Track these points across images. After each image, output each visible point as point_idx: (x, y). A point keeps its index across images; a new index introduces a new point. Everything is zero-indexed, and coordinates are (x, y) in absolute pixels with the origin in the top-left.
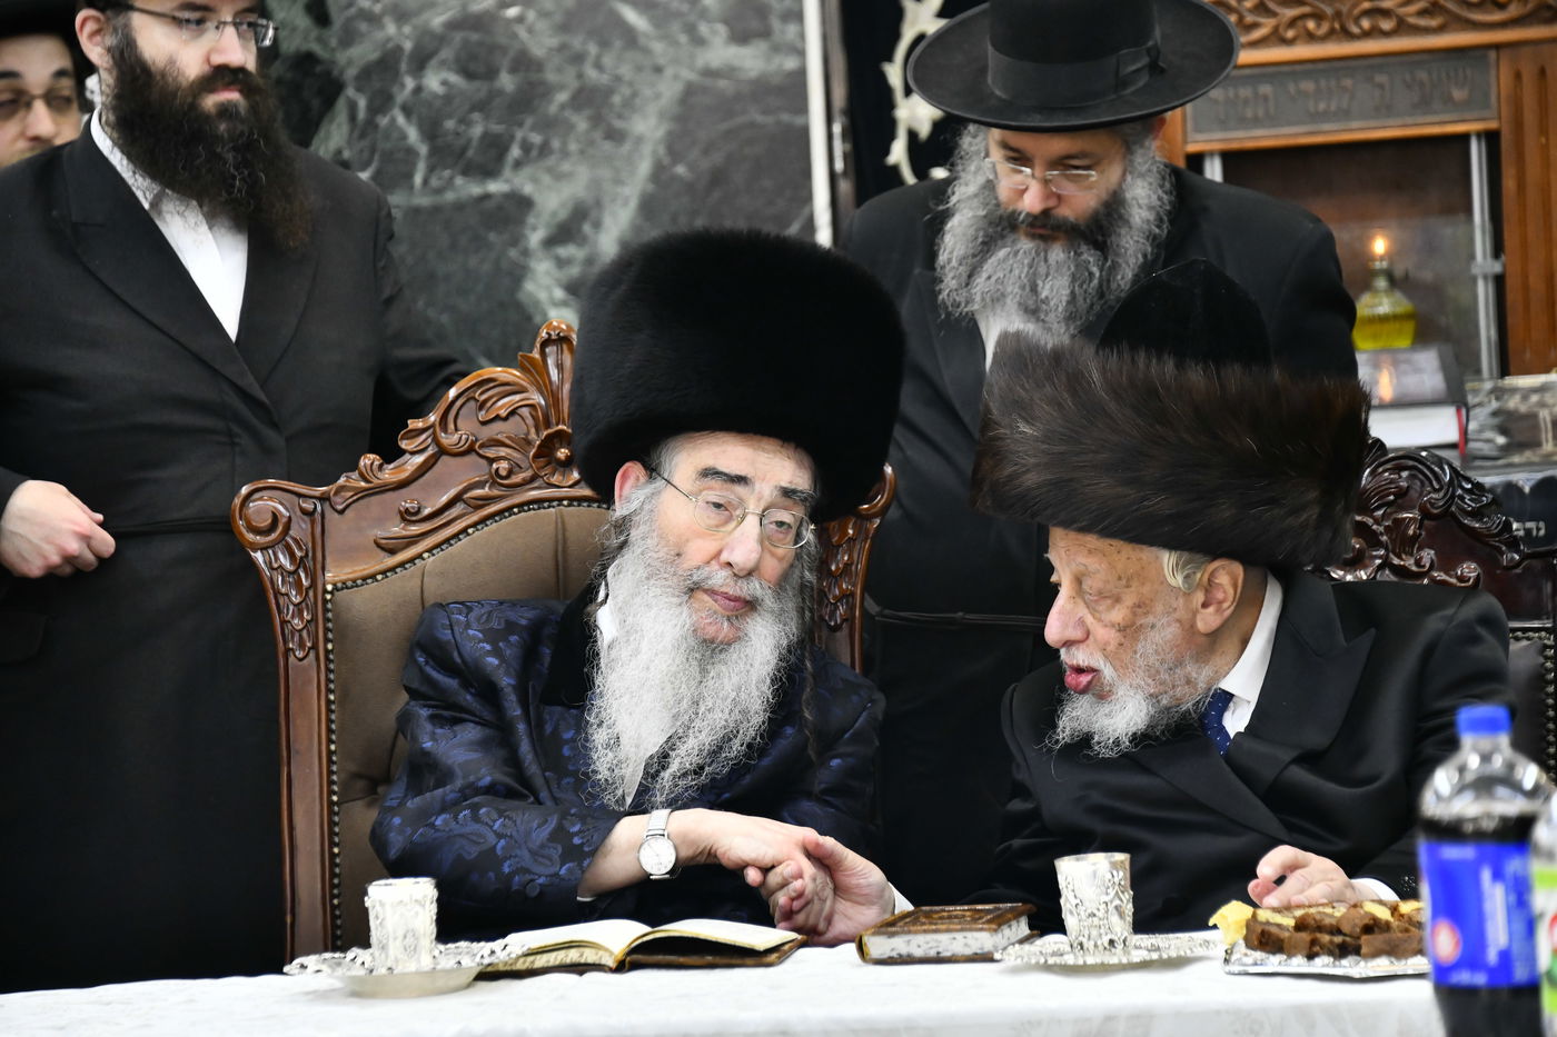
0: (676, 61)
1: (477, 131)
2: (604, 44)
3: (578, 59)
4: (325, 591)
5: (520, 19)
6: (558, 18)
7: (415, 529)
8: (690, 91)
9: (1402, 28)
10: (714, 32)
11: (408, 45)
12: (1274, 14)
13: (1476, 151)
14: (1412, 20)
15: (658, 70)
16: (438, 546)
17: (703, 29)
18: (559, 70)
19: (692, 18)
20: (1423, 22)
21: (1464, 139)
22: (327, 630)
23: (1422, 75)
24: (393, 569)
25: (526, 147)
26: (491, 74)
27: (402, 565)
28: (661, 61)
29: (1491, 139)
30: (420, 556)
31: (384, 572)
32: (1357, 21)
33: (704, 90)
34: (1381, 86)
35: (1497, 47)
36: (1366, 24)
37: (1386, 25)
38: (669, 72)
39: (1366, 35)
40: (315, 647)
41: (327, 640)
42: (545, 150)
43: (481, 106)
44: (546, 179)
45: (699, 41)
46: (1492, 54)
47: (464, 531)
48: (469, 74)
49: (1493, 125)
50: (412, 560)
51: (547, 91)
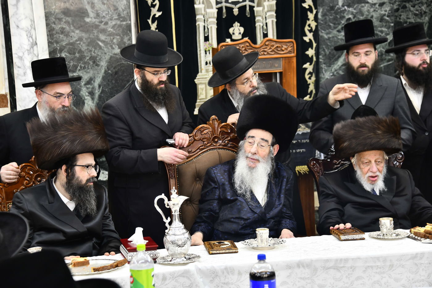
0: (109, 52)
1: (72, 64)
2: (95, 49)
3: (91, 51)
4: (176, 166)
5: (80, 44)
6: (87, 44)
7: (191, 154)
8: (111, 57)
9: (268, 54)
10: (116, 47)
11: (58, 48)
12: (247, 51)
13: (278, 75)
14: (269, 53)
15: (106, 53)
16: (195, 157)
17: (114, 46)
18: (87, 53)
19: (112, 44)
20: (271, 53)
21: (276, 73)
22: (176, 173)
23: (271, 62)
24: (188, 162)
25: (81, 67)
26: (74, 54)
27: (189, 161)
28: (106, 52)
29: (281, 73)
30: (192, 159)
31: (186, 162)
32: (261, 52)
33: (114, 57)
34: (264, 64)
35: (282, 58)
36: (262, 53)
37: (265, 53)
38: (107, 54)
39: (262, 55)
40: (175, 177)
41: (177, 175)
42: (84, 68)
43: (72, 59)
44: (85, 73)
45: (113, 48)
46: (282, 59)
47: (200, 154)
48: (70, 54)
49: (282, 71)
50: (191, 160)
51: (85, 57)
